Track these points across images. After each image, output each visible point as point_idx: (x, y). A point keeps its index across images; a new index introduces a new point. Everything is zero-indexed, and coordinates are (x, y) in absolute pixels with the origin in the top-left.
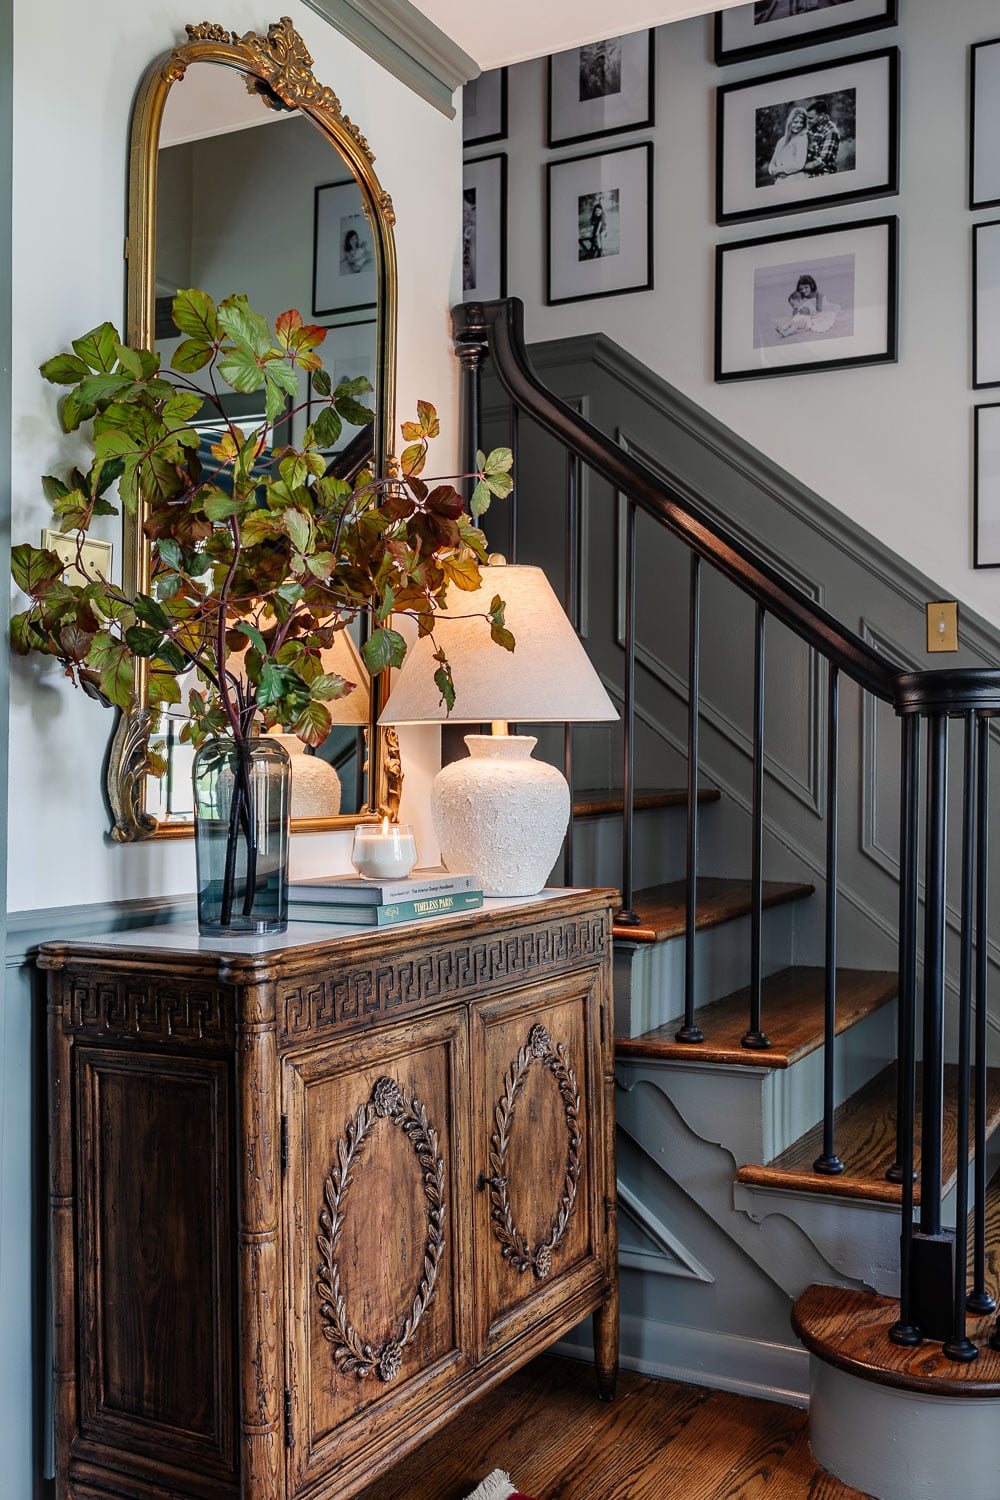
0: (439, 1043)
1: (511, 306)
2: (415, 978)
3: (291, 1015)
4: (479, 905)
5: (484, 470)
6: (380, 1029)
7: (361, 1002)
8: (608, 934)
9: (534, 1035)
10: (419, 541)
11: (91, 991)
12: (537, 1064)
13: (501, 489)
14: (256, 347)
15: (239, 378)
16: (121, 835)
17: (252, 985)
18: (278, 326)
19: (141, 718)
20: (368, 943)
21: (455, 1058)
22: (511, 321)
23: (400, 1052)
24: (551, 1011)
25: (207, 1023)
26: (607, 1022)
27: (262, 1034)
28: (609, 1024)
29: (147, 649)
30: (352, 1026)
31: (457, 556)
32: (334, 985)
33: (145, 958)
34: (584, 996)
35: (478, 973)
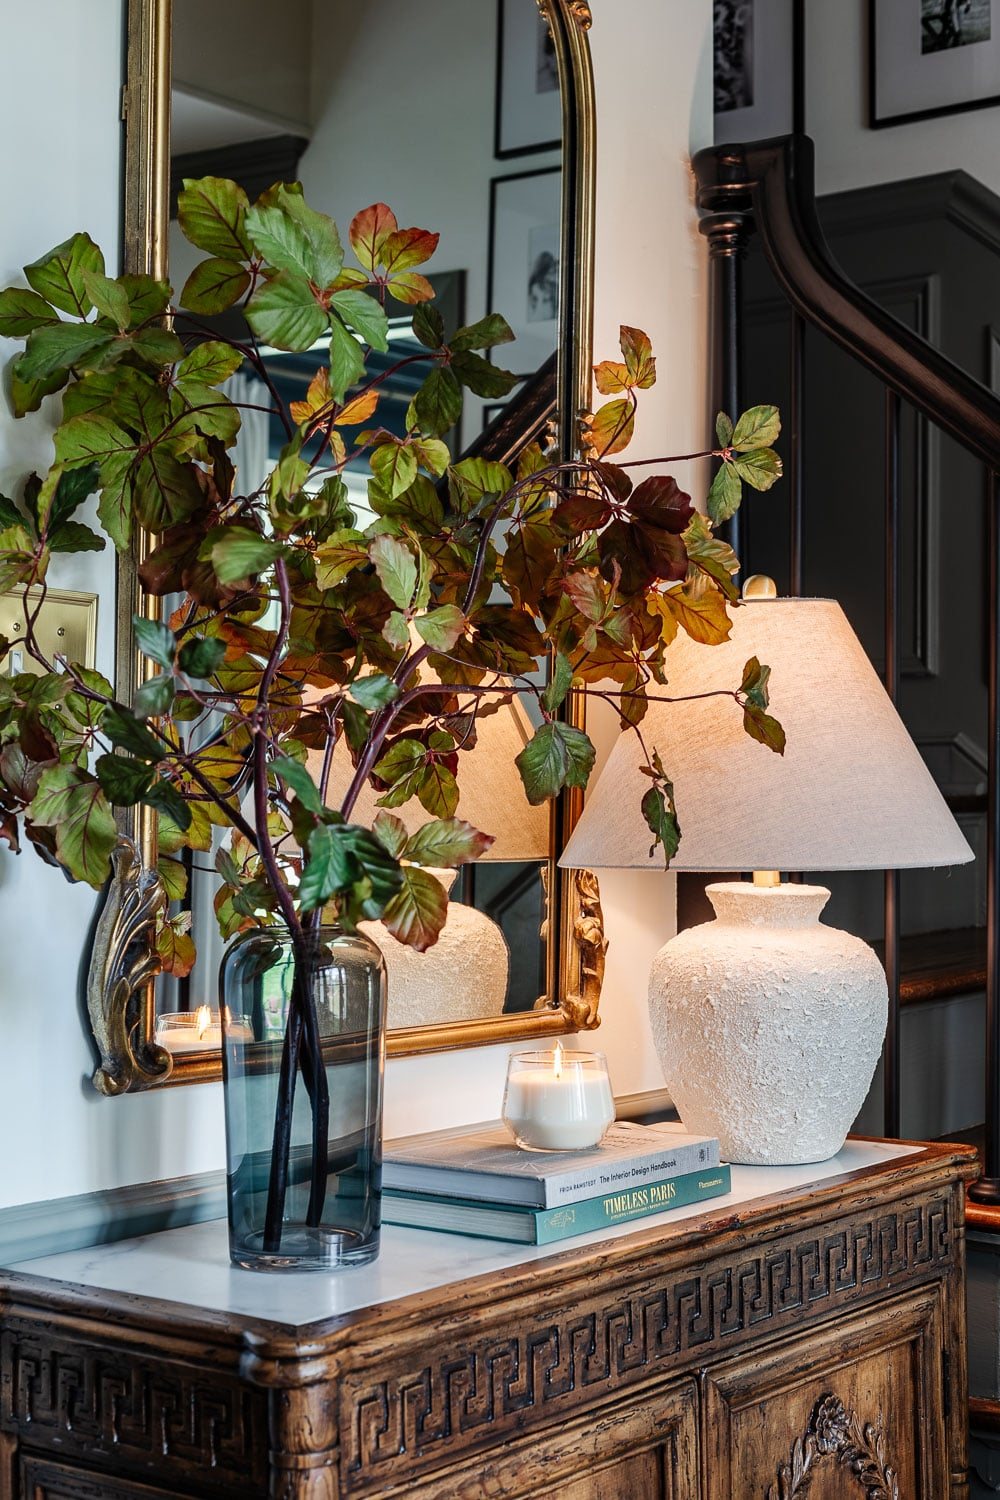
0: (644, 1449)
1: (792, 149)
2: (600, 1341)
3: (368, 1432)
4: (724, 1189)
5: (730, 445)
6: (536, 1436)
7: (498, 1394)
8: (956, 1226)
9: (823, 1411)
10: (618, 570)
11: (44, 1364)
12: (826, 1464)
13: (761, 474)
14: (314, 270)
15: (281, 328)
16: (107, 1083)
17: (294, 1388)
18: (354, 233)
19: (144, 884)
20: (511, 1291)
21: (674, 1472)
22: (792, 175)
23: (571, 1474)
24: (852, 1370)
25: (225, 1443)
26: (955, 1380)
27: (313, 1472)
28: (959, 1383)
29: (129, 793)
30: (481, 1437)
31: (686, 589)
32: (450, 1371)
33: (125, 1321)
34: (912, 1337)
35: (717, 1319)
